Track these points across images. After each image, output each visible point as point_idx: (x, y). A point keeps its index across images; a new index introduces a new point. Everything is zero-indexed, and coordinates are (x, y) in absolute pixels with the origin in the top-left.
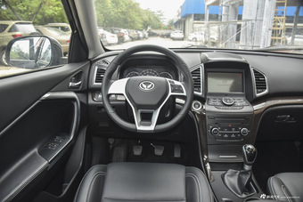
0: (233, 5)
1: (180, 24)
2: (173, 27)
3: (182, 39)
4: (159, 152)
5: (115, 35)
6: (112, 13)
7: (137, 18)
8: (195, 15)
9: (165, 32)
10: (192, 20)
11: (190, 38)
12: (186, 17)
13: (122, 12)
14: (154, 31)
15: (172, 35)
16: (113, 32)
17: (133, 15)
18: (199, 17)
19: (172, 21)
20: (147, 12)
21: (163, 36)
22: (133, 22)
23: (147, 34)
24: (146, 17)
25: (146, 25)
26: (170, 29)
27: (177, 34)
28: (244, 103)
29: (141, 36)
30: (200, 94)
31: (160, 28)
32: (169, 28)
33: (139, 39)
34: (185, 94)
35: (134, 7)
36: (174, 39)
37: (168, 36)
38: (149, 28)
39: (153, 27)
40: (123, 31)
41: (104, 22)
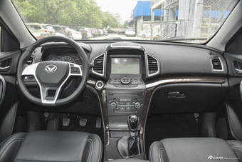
0: (172, 9)
1: (133, 23)
2: (127, 26)
3: (134, 36)
4: (83, 123)
5: (80, 33)
6: (78, 15)
7: (98, 19)
8: (144, 17)
9: (121, 30)
10: (141, 20)
11: (141, 35)
12: (137, 18)
13: (86, 15)
14: (112, 29)
15: (126, 33)
16: (78, 30)
17: (95, 16)
18: (147, 18)
19: (127, 21)
20: (106, 14)
21: (119, 33)
22: (95, 22)
23: (106, 32)
24: (105, 18)
25: (105, 25)
26: (125, 28)
27: (130, 32)
28: (139, 82)
29: (102, 33)
30: (102, 75)
31: (117, 27)
32: (125, 26)
33: (99, 35)
34: (81, 74)
35: (96, 10)
36: (127, 36)
37: (123, 33)
38: (108, 27)
39: (112, 26)
40: (86, 29)
41: (72, 22)
